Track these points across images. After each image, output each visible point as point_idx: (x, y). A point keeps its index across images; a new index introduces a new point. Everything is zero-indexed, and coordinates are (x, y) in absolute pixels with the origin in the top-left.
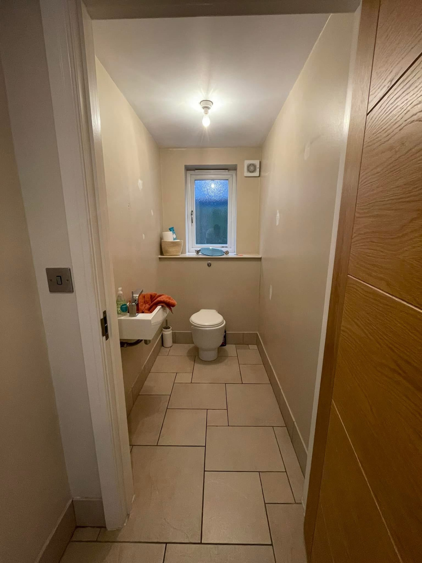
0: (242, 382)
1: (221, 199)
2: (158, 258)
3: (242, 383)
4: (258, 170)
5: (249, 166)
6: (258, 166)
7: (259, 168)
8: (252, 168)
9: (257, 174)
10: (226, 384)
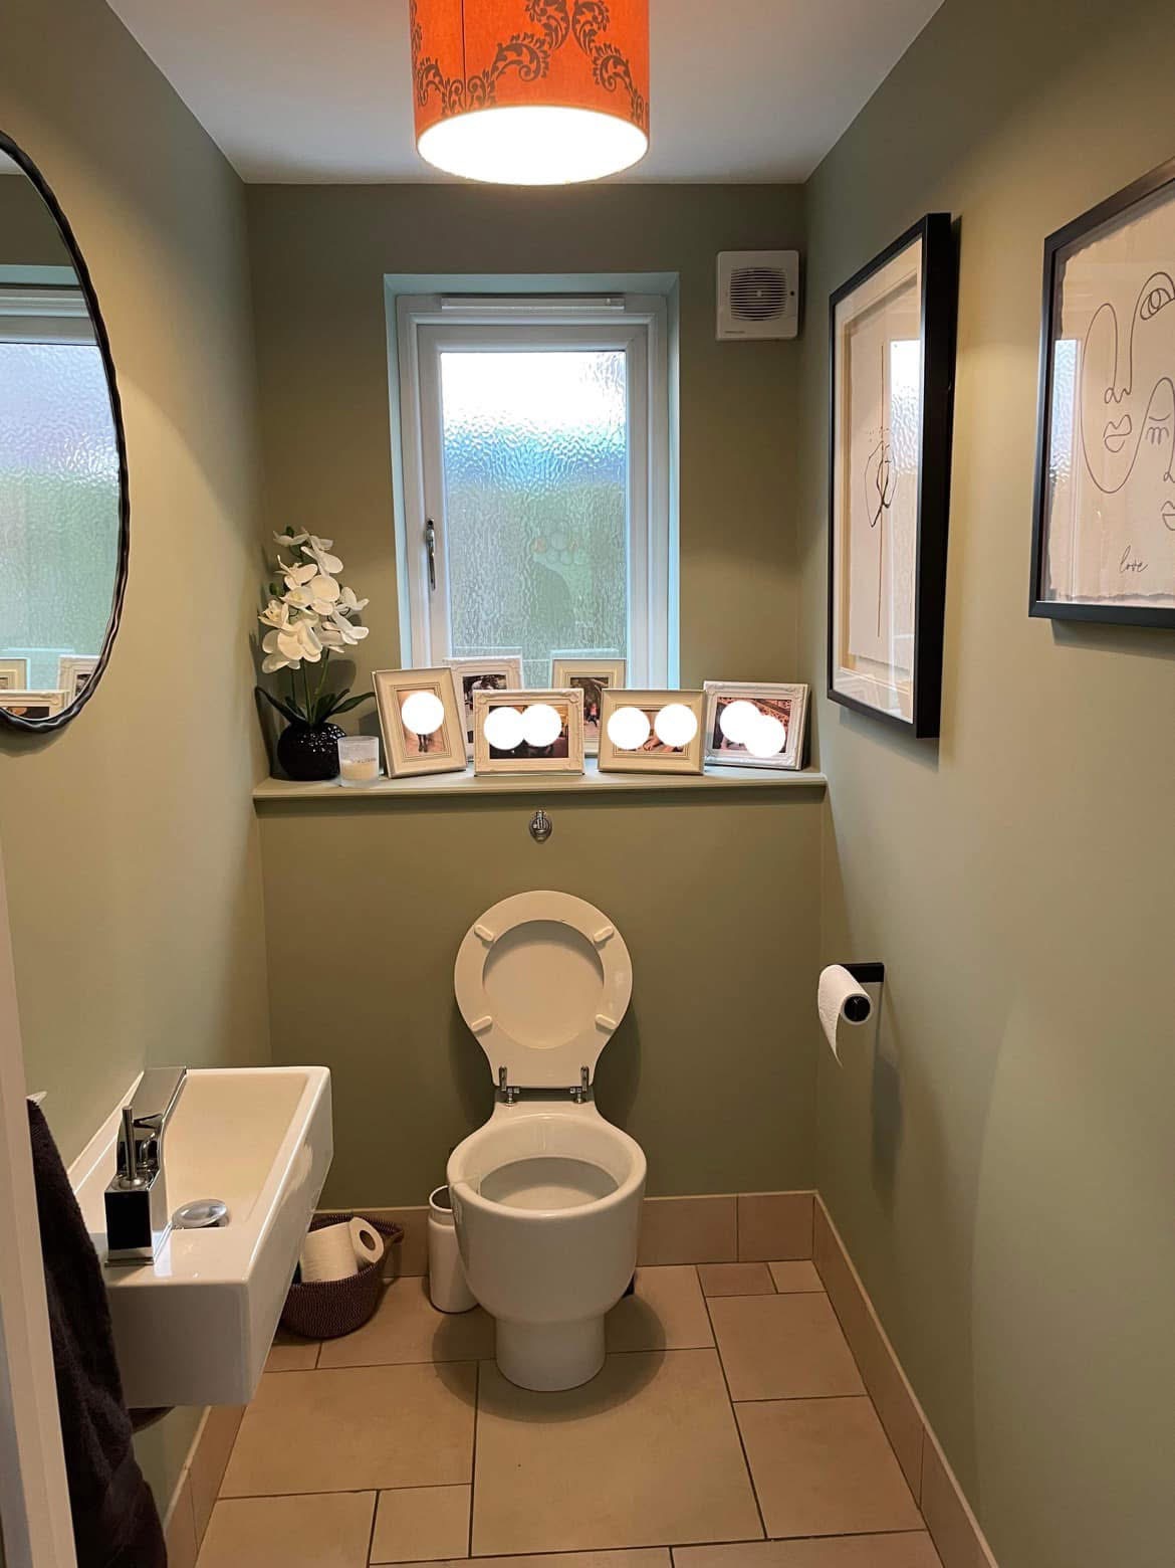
0: (766, 1535)
1: (585, 455)
2: (251, 802)
3: (767, 1539)
4: (791, 305)
5: (742, 284)
6: (792, 284)
7: (796, 297)
8: (759, 294)
9: (782, 326)
10: (674, 1550)
